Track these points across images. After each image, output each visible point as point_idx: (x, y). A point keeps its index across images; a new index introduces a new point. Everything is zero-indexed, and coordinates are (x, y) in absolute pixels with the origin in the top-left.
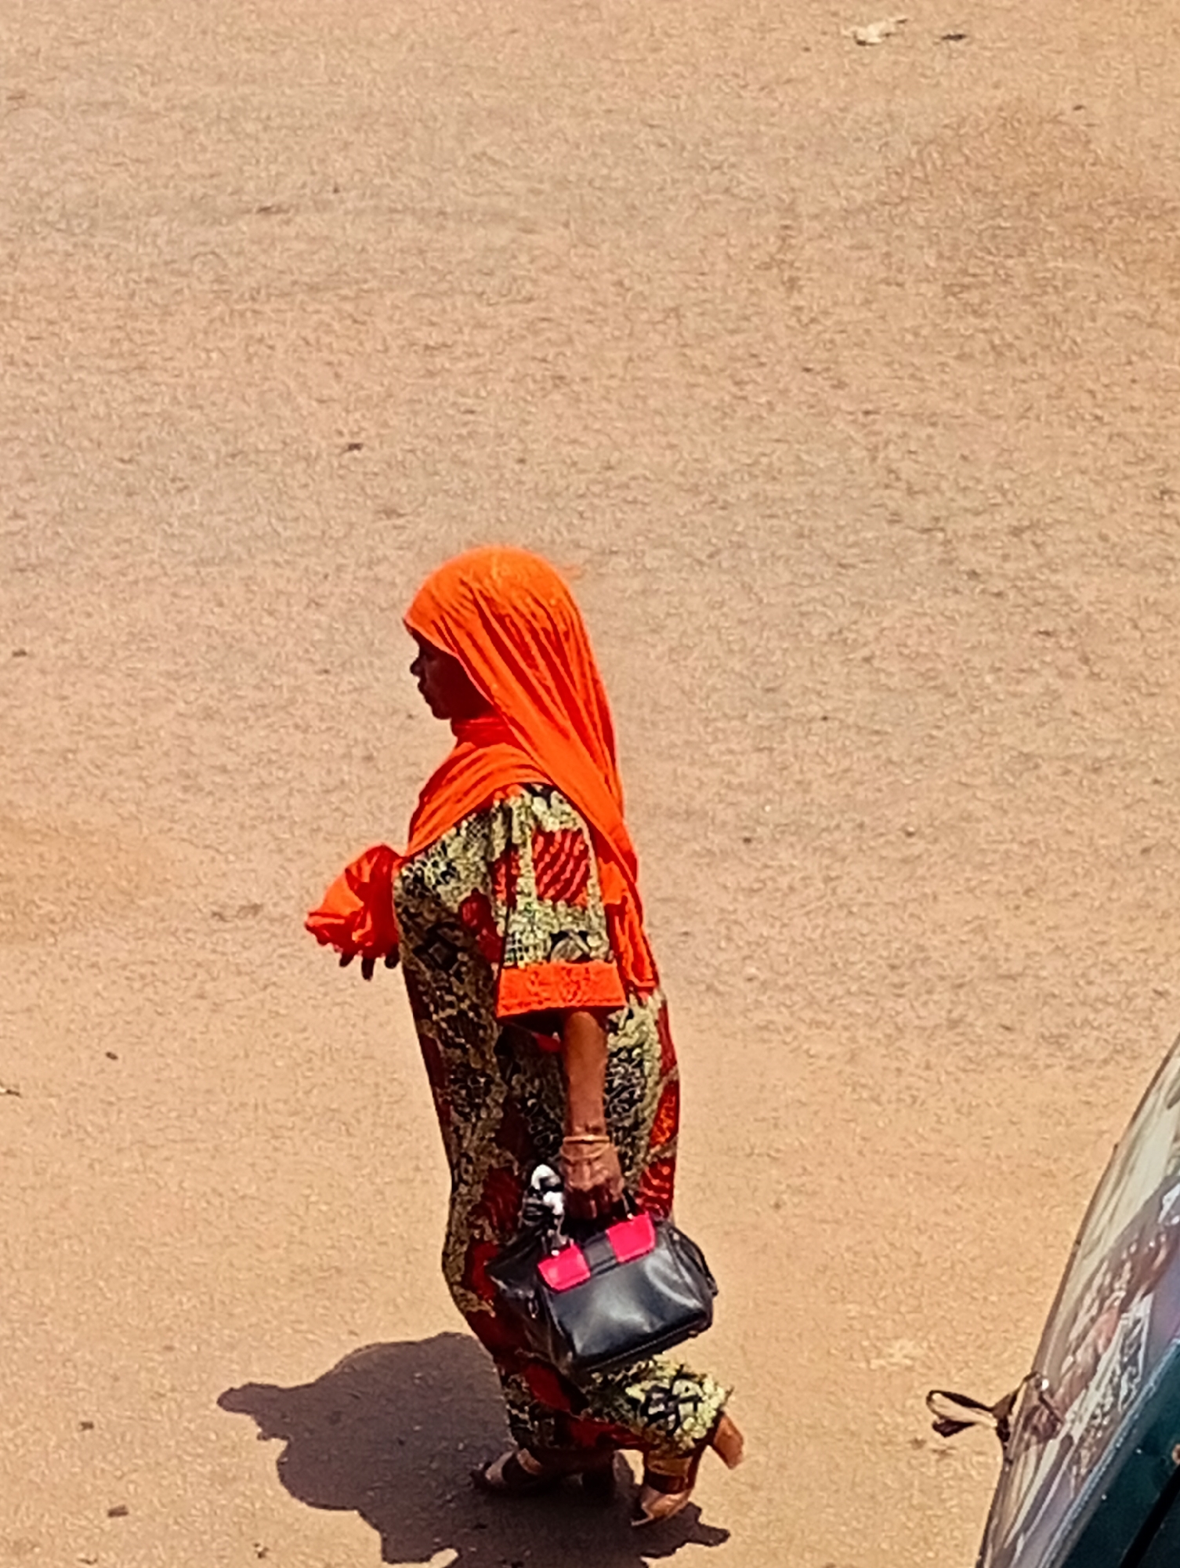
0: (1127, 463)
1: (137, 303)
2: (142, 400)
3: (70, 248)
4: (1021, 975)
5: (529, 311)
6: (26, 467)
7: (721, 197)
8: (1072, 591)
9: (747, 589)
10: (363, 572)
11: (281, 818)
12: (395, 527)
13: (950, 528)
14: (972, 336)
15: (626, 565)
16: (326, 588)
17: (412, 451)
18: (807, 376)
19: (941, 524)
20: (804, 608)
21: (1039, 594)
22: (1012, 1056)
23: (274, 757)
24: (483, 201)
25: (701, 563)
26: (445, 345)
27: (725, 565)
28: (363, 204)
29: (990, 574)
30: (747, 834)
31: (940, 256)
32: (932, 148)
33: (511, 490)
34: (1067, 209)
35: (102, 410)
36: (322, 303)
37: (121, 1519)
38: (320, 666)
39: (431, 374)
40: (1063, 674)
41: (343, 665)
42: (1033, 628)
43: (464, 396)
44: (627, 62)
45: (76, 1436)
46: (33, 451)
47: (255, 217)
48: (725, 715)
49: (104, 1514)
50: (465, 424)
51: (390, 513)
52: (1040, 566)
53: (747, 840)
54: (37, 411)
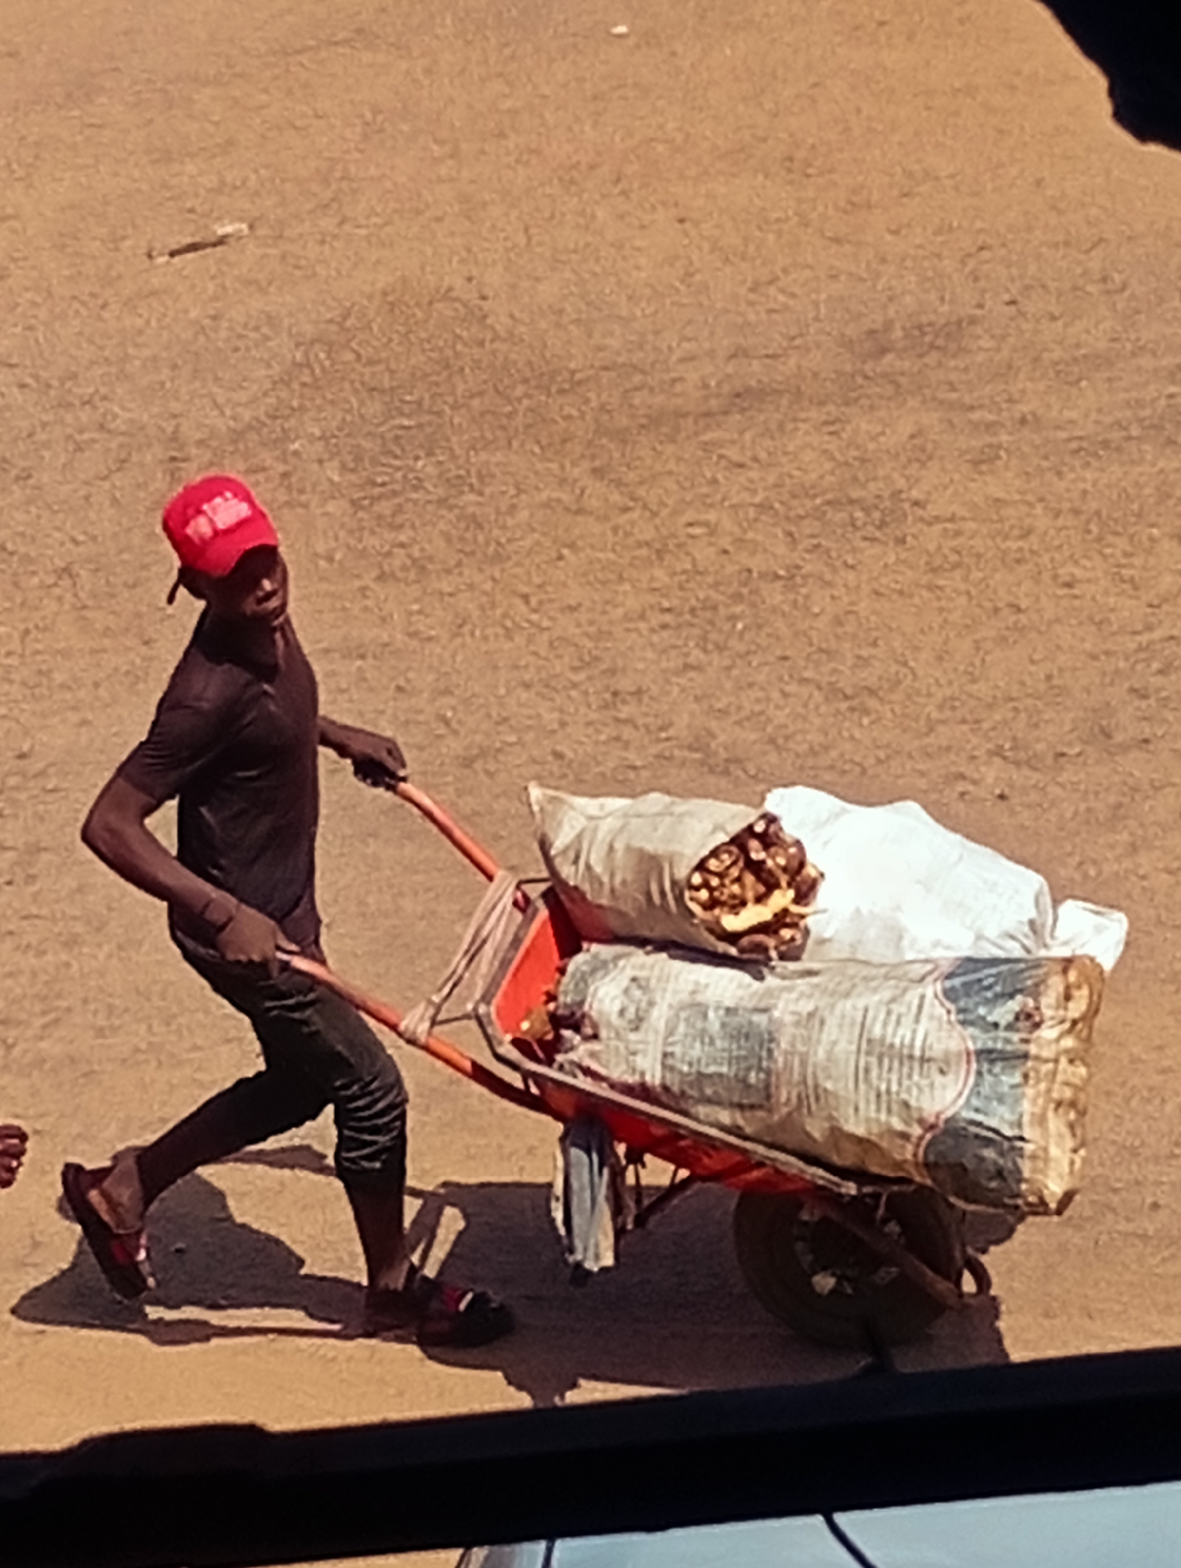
0: (575, 669)
7: (96, 435)
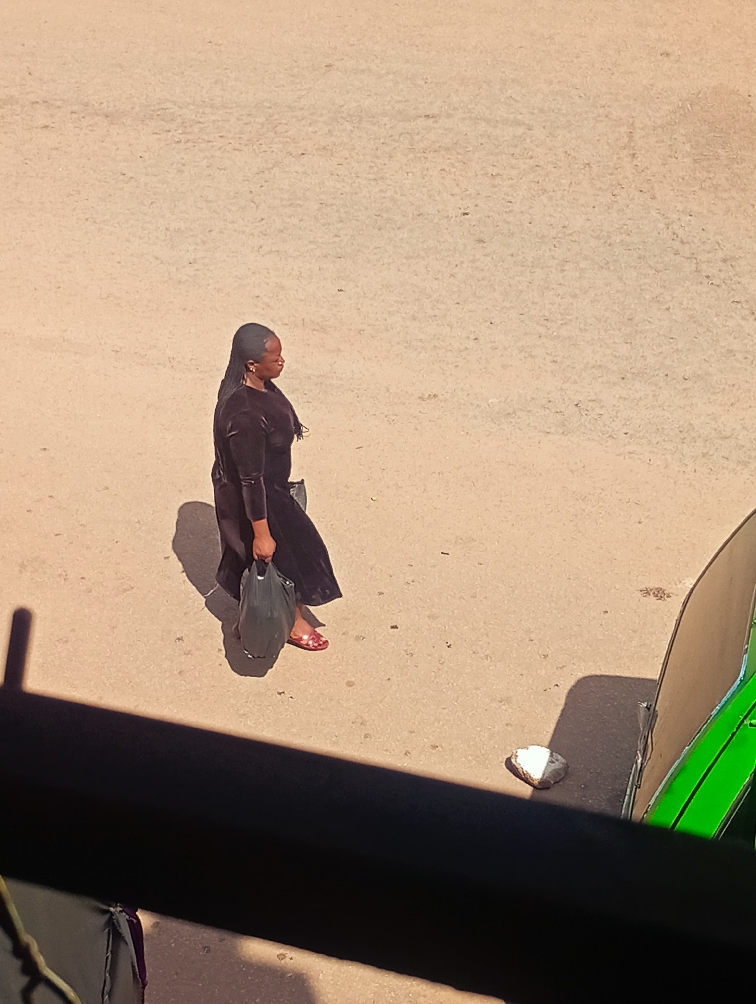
1: (379, 153)
2: (382, 191)
3: (353, 129)
4: (729, 437)
5: (531, 162)
6: (339, 217)
8: (746, 285)
9: (621, 279)
10: (470, 265)
11: (443, 361)
12: (482, 247)
13: (699, 258)
14: (704, 181)
15: (573, 266)
16: (456, 270)
17: (489, 217)
18: (641, 193)
19: (695, 256)
20: (643, 287)
21: (734, 287)
22: (727, 468)
23: (440, 337)
24: (512, 116)
25: (602, 268)
26: (499, 174)
27: (612, 268)
28: (463, 116)
29: (714, 276)
30: (623, 376)
31: (692, 147)
32: (687, 102)
33: (528, 235)
34: (742, 130)
35: (368, 196)
36: (450, 155)
37: (396, 630)
38: (456, 302)
39: (494, 186)
40: (744, 318)
41: (465, 301)
42: (732, 300)
43: (508, 196)
44: (566, 61)
45: (377, 597)
46: (342, 210)
47: (423, 119)
48: (613, 329)
49: (389, 628)
50: (508, 207)
51: (481, 241)
52: (734, 275)
53: (623, 378)
54: (342, 194)
